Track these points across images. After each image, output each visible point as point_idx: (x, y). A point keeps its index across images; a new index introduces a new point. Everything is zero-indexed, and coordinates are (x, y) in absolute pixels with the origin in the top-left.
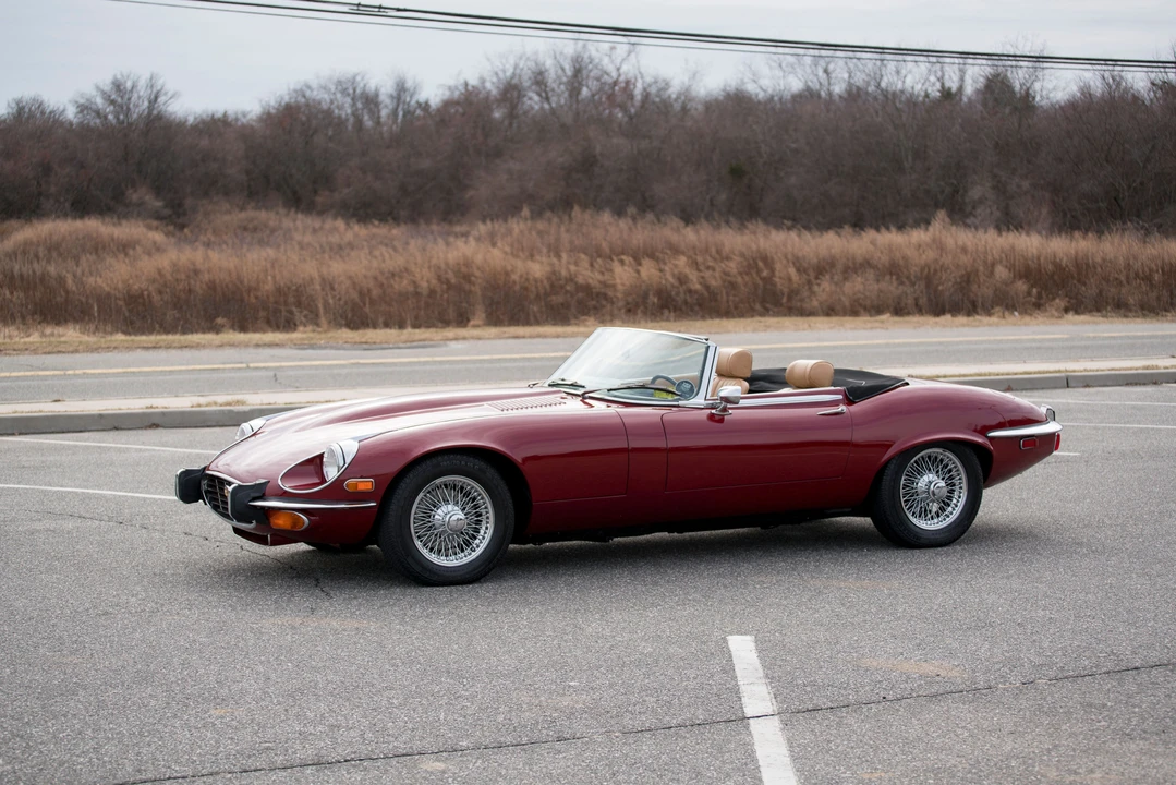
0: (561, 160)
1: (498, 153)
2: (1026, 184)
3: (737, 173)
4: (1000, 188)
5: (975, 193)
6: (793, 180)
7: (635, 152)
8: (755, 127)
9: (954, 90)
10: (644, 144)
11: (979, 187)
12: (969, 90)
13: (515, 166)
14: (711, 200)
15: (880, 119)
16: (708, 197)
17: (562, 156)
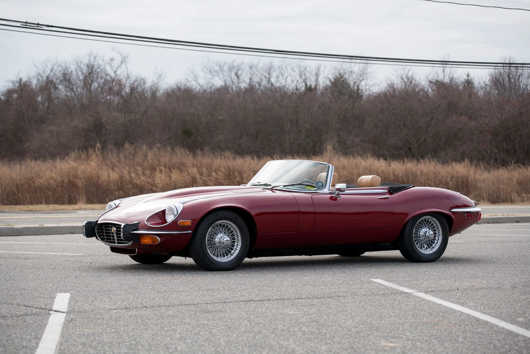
0: (82, 125)
1: (42, 121)
2: (357, 140)
3: (187, 133)
4: (342, 142)
6: (221, 137)
7: (126, 120)
8: (198, 106)
9: (313, 86)
10: (132, 116)
11: (330, 142)
12: (321, 86)
13: (54, 128)
15: (271, 102)
17: (83, 123)
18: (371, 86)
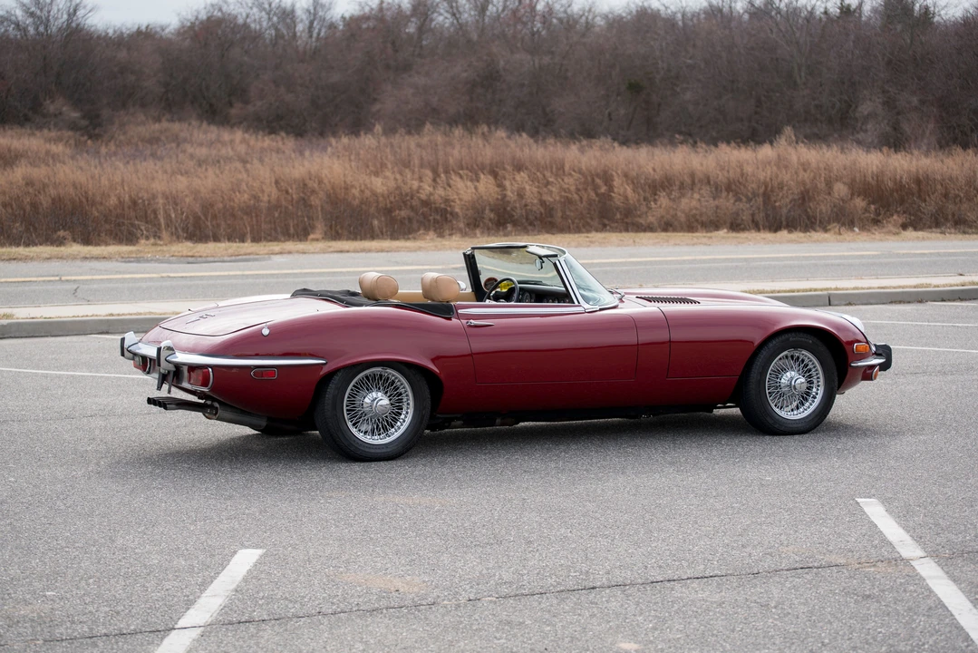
0: (465, 75)
1: (406, 68)
2: (915, 101)
3: (635, 88)
4: (889, 103)
5: (865, 108)
6: (688, 96)
7: (537, 65)
8: (652, 43)
9: (853, 7)
10: (546, 60)
11: (868, 102)
12: (867, 8)
13: (421, 80)
14: (610, 114)
15: (774, 36)
16: (607, 112)
17: (466, 71)
18: (943, 9)
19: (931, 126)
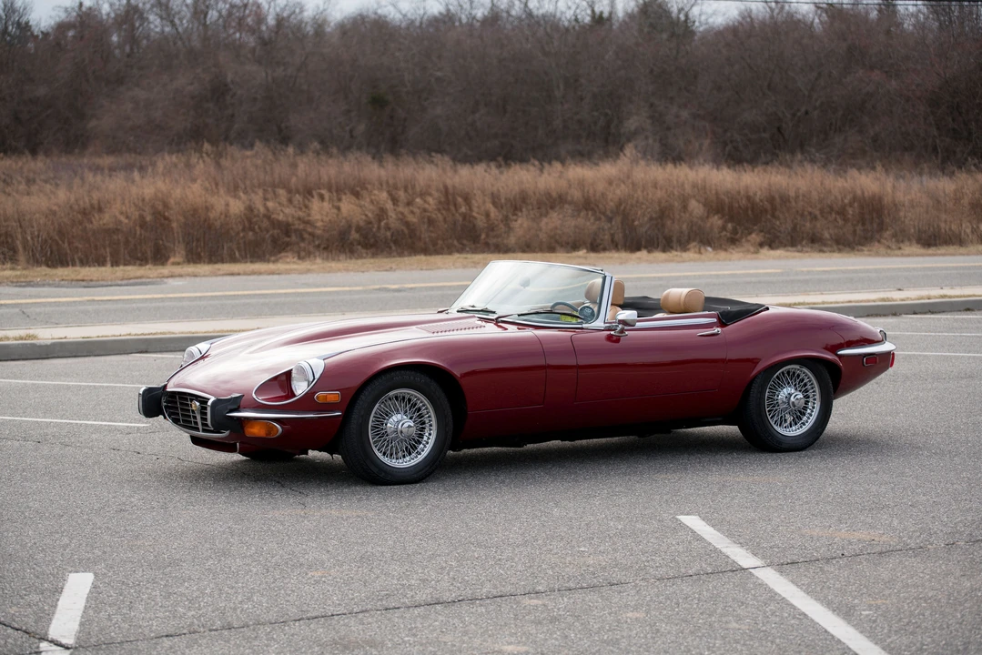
0: (190, 88)
1: (120, 80)
2: (685, 114)
3: (378, 102)
4: (657, 118)
5: (631, 124)
6: (439, 110)
7: (270, 78)
8: (397, 54)
9: (606, 15)
10: (280, 72)
11: (635, 117)
12: (620, 13)
13: (141, 94)
14: (351, 131)
15: (530, 46)
16: (348, 128)
17: (192, 84)
18: (711, 17)
19: (707, 142)
